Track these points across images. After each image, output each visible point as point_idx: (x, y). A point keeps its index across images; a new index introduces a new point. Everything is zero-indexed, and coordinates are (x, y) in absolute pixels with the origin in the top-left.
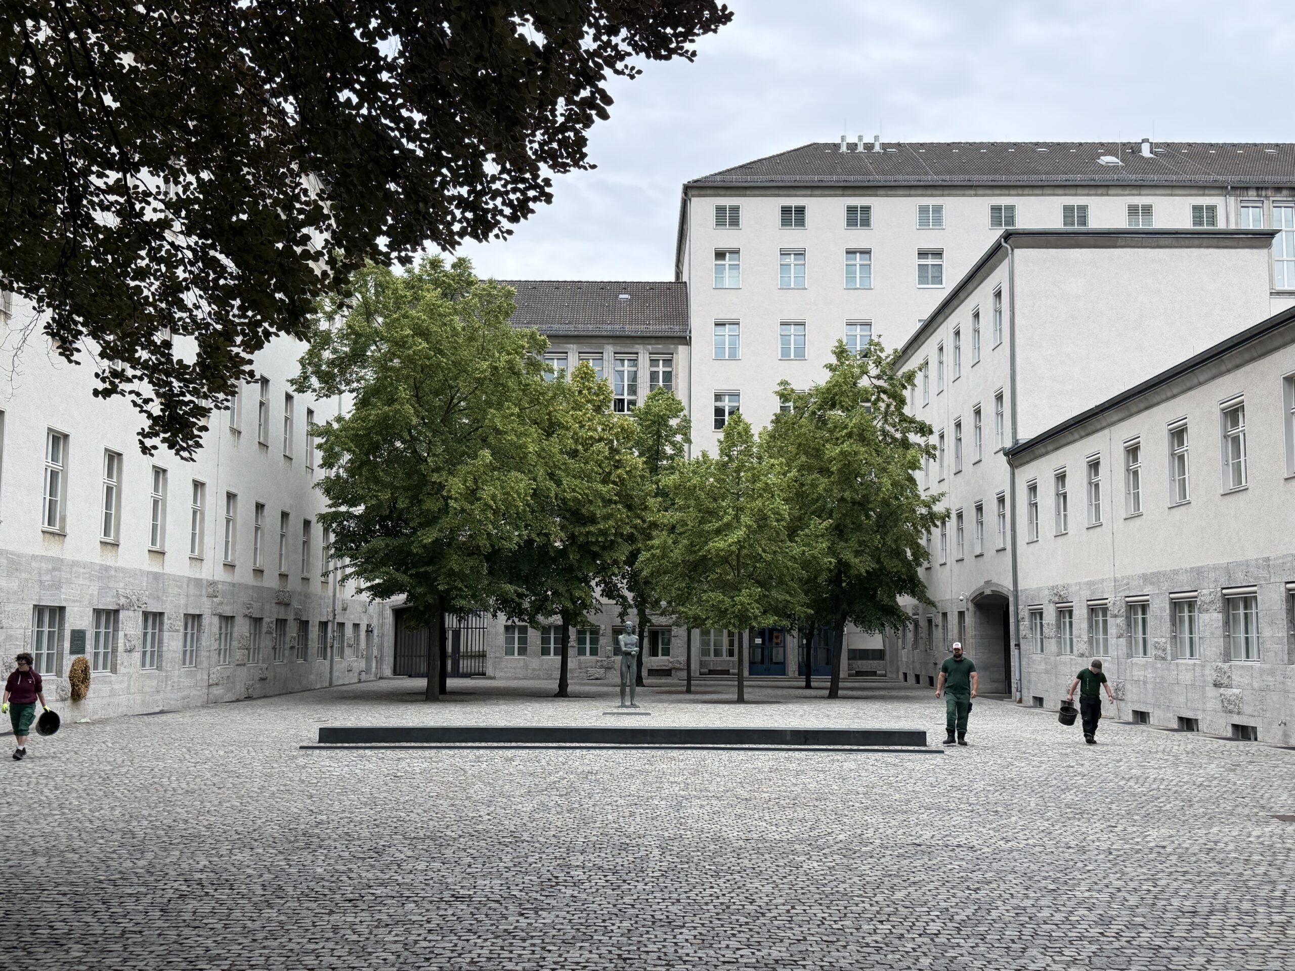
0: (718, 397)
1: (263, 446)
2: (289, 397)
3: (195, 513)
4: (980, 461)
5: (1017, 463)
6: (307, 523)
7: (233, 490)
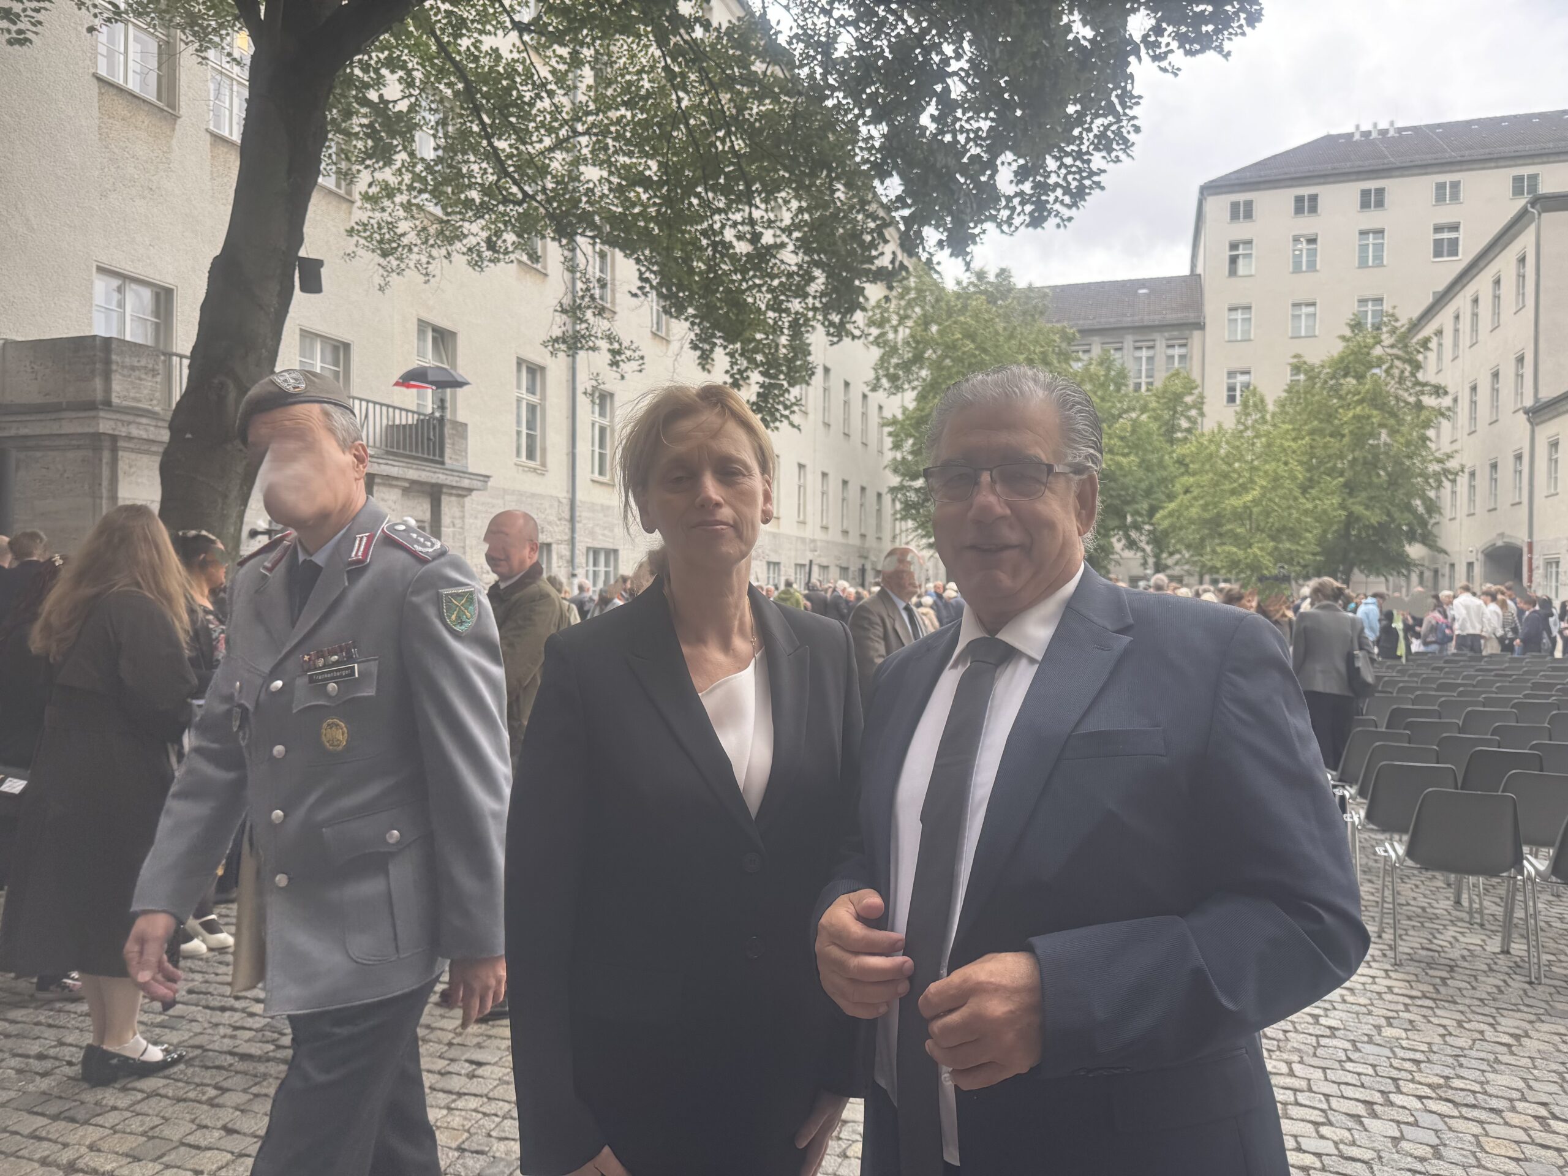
0: (1231, 374)
1: (846, 435)
2: (865, 396)
3: (800, 487)
4: (1496, 421)
5: (1538, 420)
6: (879, 495)
7: (826, 471)
